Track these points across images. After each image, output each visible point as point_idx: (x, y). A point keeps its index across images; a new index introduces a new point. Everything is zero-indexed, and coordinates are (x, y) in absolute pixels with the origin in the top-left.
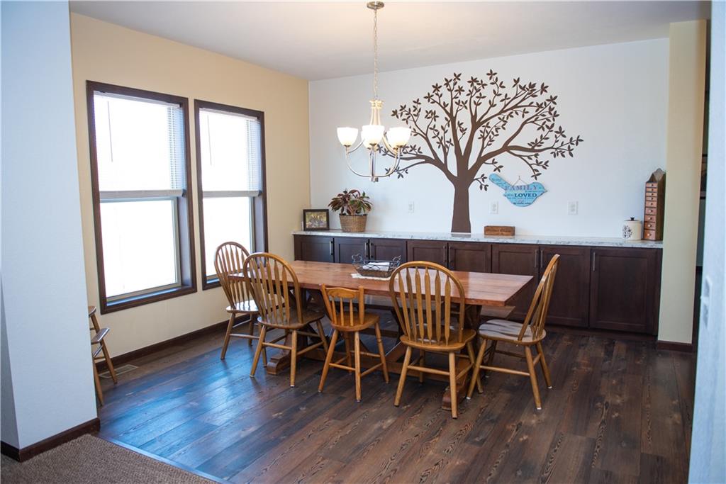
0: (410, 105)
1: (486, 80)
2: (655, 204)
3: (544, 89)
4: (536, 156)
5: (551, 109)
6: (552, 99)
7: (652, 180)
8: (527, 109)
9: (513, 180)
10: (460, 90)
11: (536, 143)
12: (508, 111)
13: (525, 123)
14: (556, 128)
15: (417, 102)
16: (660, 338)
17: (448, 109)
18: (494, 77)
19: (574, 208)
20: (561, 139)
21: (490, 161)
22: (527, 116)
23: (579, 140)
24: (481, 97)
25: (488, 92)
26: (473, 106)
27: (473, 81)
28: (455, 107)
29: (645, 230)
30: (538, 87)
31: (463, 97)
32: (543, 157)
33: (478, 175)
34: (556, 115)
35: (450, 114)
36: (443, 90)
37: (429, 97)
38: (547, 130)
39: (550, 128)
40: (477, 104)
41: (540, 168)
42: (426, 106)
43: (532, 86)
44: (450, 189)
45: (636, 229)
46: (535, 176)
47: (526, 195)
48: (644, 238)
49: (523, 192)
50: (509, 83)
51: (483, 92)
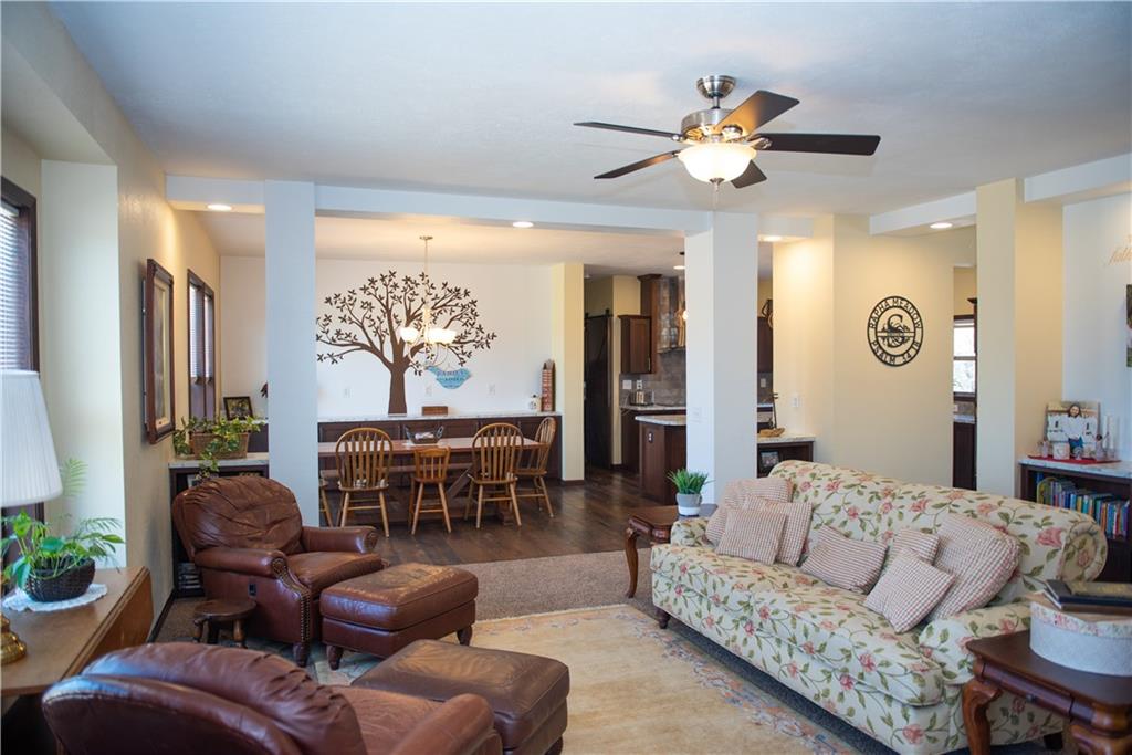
0: (345, 294)
1: (419, 280)
2: (550, 385)
3: (466, 293)
4: (461, 347)
5: (473, 310)
6: (473, 303)
7: (545, 368)
8: (454, 308)
9: (443, 367)
10: (395, 286)
11: (461, 337)
12: (438, 309)
13: (452, 319)
14: (476, 326)
15: (353, 292)
16: (564, 478)
17: (384, 301)
18: (426, 279)
19: (492, 389)
20: (480, 334)
21: (423, 350)
22: (454, 314)
23: (494, 336)
24: (414, 294)
25: (421, 290)
26: (408, 302)
27: (407, 279)
28: (391, 301)
29: (543, 404)
30: (462, 292)
31: (398, 292)
32: (467, 348)
33: (413, 362)
34: (476, 315)
35: (386, 307)
36: (379, 284)
37: (365, 289)
38: (469, 326)
39: (472, 325)
40: (411, 300)
41: (465, 357)
42: (361, 297)
43: (457, 290)
44: (387, 375)
45: (538, 401)
46: (461, 364)
47: (454, 380)
48: (542, 410)
49: (452, 376)
50: (439, 286)
51: (417, 290)
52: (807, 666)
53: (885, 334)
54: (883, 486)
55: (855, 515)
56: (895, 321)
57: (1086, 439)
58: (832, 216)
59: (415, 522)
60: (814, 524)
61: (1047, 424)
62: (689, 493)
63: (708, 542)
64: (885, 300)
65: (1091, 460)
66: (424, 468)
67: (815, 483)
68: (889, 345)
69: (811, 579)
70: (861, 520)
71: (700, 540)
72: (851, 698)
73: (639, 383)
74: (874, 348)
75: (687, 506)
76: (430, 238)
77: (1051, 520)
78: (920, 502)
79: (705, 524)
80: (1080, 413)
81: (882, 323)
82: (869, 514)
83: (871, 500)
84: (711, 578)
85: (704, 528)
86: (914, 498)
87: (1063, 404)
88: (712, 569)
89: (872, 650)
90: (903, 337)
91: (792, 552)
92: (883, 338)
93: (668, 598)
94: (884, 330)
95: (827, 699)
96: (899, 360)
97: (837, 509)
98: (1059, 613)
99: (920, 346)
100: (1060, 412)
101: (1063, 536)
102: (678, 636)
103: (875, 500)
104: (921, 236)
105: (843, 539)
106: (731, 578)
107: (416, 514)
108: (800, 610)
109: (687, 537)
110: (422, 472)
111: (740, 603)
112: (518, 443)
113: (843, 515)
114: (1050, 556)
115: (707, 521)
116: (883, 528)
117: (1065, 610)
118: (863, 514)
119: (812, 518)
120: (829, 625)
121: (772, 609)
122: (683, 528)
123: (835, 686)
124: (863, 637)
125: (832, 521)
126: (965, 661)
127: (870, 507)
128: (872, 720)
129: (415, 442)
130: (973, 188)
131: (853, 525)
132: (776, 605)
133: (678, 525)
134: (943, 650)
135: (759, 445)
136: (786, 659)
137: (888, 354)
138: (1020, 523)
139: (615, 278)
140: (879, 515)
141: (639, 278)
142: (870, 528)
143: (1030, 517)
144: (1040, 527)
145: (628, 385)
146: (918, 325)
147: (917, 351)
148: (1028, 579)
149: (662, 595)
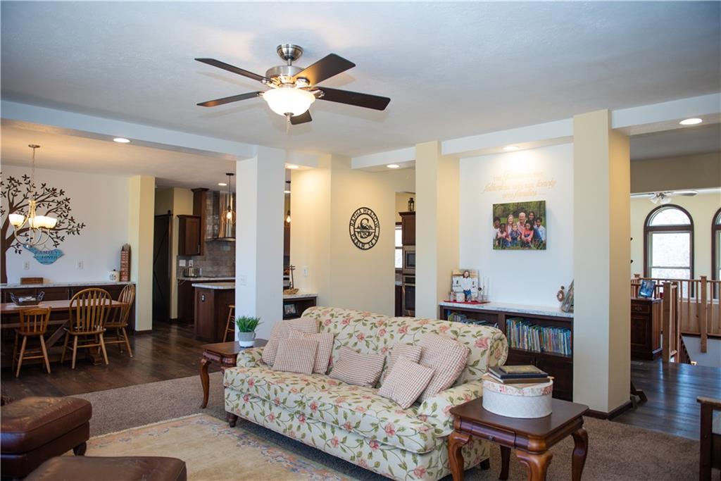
1: (22, 180)
2: (127, 262)
4: (56, 233)
5: (66, 206)
6: (67, 200)
7: (123, 250)
8: (51, 203)
9: (40, 248)
11: (56, 225)
12: (38, 203)
13: (49, 212)
14: (69, 217)
16: (137, 329)
18: (28, 180)
19: (80, 265)
20: (72, 224)
21: (23, 234)
22: (50, 208)
23: (83, 225)
24: (17, 191)
25: (22, 188)
26: (11, 197)
27: (11, 179)
29: (121, 276)
30: (58, 191)
31: (4, 189)
32: (60, 234)
33: (14, 243)
34: (69, 209)
38: (63, 218)
39: (66, 217)
40: (14, 195)
41: (59, 241)
43: (54, 190)
45: (117, 274)
47: (49, 257)
48: (120, 281)
49: (47, 255)
50: (39, 186)
51: (19, 188)
52: (345, 438)
53: (359, 230)
54: (379, 319)
55: (362, 338)
56: (365, 222)
57: (472, 290)
58: (330, 156)
59: (19, 368)
60: (335, 346)
61: (452, 282)
62: (247, 331)
63: (264, 363)
64: (359, 209)
65: (475, 302)
66: (28, 324)
67: (334, 320)
68: (362, 237)
69: (337, 382)
70: (366, 341)
71: (258, 363)
72: (378, 455)
73: (191, 262)
74: (353, 238)
75: (246, 341)
76: (38, 147)
77: (481, 333)
78: (403, 328)
79: (261, 352)
80: (469, 276)
81: (357, 224)
82: (371, 337)
83: (372, 328)
84: (272, 387)
85: (261, 354)
86: (399, 325)
87: (461, 271)
88: (273, 381)
89: (393, 421)
90: (369, 232)
91: (323, 366)
92: (358, 232)
93: (238, 405)
94: (358, 228)
95: (360, 459)
96: (367, 246)
97: (351, 336)
98: (502, 385)
99: (378, 238)
100: (459, 275)
101: (489, 341)
102: (244, 431)
103: (374, 328)
104: (380, 172)
105: (356, 354)
106: (287, 386)
107: (20, 360)
108: (340, 402)
109: (250, 361)
110: (26, 328)
111: (296, 402)
112: (108, 302)
113: (354, 339)
114: (483, 354)
115: (262, 350)
116: (381, 345)
117: (505, 383)
118: (368, 337)
119: (334, 342)
120: (361, 409)
121: (320, 404)
122: (247, 355)
123: (366, 449)
124: (385, 414)
125: (347, 343)
126: (447, 421)
127: (372, 333)
128: (392, 468)
129: (19, 303)
130: (413, 145)
131: (362, 345)
132: (322, 400)
133: (243, 353)
134: (434, 416)
135: (284, 300)
136: (329, 436)
137: (361, 242)
138: (464, 336)
139: (175, 189)
140: (378, 337)
141: (193, 190)
142: (372, 346)
143: (470, 332)
144: (476, 337)
145: (183, 263)
146: (377, 225)
147: (377, 241)
148: (471, 369)
149: (233, 402)
